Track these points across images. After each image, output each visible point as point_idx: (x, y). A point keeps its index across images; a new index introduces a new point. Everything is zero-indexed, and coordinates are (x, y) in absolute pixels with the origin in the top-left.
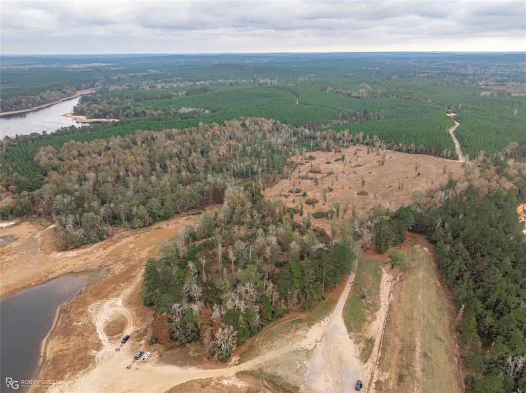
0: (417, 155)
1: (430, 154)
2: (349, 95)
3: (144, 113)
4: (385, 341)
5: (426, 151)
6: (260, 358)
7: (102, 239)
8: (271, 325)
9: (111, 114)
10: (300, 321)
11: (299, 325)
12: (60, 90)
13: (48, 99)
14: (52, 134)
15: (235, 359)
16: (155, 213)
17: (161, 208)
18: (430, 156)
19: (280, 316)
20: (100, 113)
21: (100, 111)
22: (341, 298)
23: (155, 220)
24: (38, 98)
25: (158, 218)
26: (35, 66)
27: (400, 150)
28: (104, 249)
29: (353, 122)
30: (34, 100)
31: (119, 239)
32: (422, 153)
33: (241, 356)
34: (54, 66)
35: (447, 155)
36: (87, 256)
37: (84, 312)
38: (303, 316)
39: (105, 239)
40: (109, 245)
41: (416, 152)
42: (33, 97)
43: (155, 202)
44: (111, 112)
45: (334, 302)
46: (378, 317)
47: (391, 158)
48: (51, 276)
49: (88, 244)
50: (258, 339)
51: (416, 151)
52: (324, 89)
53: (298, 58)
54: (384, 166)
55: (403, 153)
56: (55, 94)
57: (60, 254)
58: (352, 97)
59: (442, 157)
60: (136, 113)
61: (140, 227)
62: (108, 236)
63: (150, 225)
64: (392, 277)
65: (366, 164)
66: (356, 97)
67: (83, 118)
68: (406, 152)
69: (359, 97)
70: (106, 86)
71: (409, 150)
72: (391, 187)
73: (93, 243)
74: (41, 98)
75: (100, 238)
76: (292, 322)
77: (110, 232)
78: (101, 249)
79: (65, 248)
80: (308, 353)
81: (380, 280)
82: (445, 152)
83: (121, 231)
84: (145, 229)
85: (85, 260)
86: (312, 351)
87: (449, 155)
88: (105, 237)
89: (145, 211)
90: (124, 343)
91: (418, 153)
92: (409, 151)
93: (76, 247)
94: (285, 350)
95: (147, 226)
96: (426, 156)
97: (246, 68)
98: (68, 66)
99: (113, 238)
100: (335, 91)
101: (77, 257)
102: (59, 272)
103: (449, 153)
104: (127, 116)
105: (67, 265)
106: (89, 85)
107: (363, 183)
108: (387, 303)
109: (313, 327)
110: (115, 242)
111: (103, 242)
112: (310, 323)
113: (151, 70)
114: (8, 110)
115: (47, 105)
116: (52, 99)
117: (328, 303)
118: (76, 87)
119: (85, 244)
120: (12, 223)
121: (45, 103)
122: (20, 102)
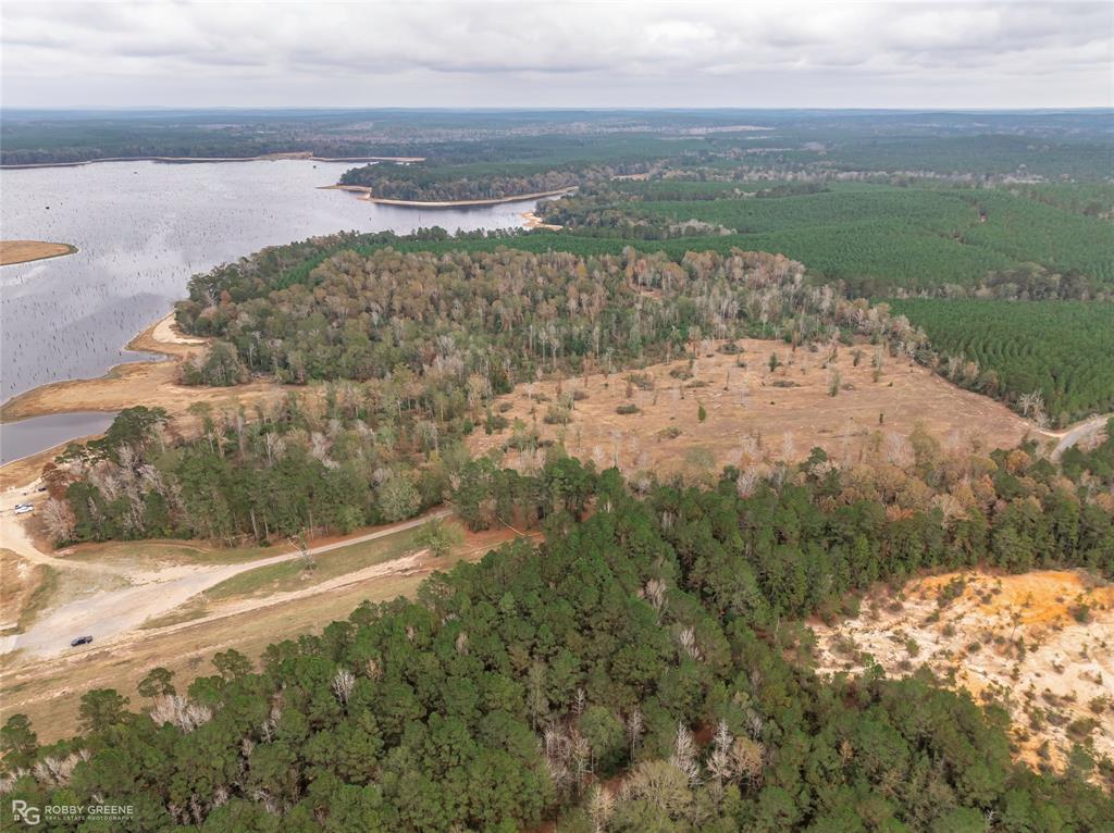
0: (971, 395)
1: (1002, 400)
3: (614, 222)
4: (214, 624)
5: (998, 390)
6: (84, 563)
7: (228, 384)
10: (192, 553)
11: (182, 556)
12: (576, 172)
15: (67, 551)
16: (317, 367)
24: (524, 182)
25: (320, 377)
27: (944, 374)
28: (214, 396)
30: (514, 187)
31: (249, 390)
32: (985, 393)
33: (77, 552)
35: (1032, 408)
36: (186, 398)
38: (207, 549)
39: (231, 385)
40: (225, 394)
41: (972, 387)
42: (516, 180)
46: (271, 598)
47: (891, 385)
48: (123, 407)
49: (206, 384)
51: (976, 384)
54: (835, 398)
55: (946, 385)
57: (170, 387)
59: (1021, 413)
62: (239, 382)
63: (304, 384)
64: (406, 567)
65: (810, 385)
70: (665, 171)
71: (962, 379)
73: (213, 386)
74: (530, 182)
75: (226, 382)
76: (183, 550)
77: (245, 379)
78: (210, 395)
79: (179, 383)
80: (125, 585)
81: (383, 562)
82: (1025, 402)
83: (265, 381)
84: (292, 387)
85: (177, 402)
86: (132, 586)
87: (1036, 412)
89: (302, 362)
91: (976, 391)
92: (959, 381)
93: (191, 385)
94: (115, 570)
96: (988, 402)
99: (243, 388)
103: (1037, 407)
105: (153, 401)
106: (648, 166)
107: (702, 415)
108: (318, 591)
109: (189, 566)
110: (240, 392)
111: (224, 389)
112: (197, 560)
113: (814, 143)
114: (466, 198)
115: (536, 195)
116: (549, 185)
117: (262, 553)
118: (621, 168)
119: (202, 383)
120: (201, 342)
121: (532, 192)
122: (488, 187)
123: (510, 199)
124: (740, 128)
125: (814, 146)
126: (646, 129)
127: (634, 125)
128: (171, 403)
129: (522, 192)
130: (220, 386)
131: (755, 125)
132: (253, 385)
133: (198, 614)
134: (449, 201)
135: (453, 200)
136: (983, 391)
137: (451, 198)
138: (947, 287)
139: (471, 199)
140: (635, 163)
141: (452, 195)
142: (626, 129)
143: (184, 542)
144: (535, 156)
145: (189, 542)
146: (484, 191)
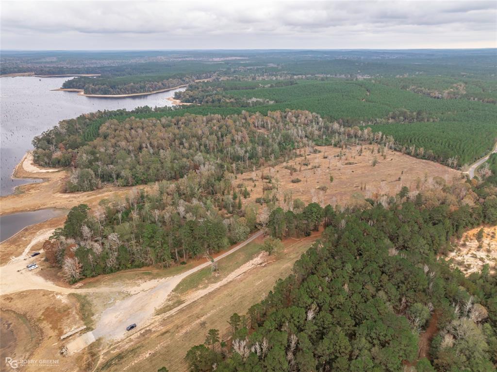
0: (424, 161)
1: (437, 161)
2: (429, 94)
3: (219, 100)
4: (190, 307)
5: (435, 157)
6: (94, 289)
7: (92, 190)
8: (126, 271)
9: (197, 100)
10: (149, 274)
11: (145, 276)
12: (181, 79)
13: (167, 85)
14: (133, 112)
15: (79, 284)
16: (138, 177)
17: (144, 174)
18: (436, 164)
19: (138, 266)
20: (190, 99)
21: (191, 96)
22: (200, 266)
23: (137, 182)
24: (160, 84)
25: (140, 182)
26: (187, 59)
27: (409, 154)
28: (88, 196)
29: (400, 121)
30: (156, 86)
31: (104, 192)
32: (429, 160)
33: (84, 284)
34: (201, 59)
35: (453, 163)
36: (73, 199)
37: (34, 233)
38: (155, 271)
39: (94, 190)
40: (93, 195)
41: (423, 157)
42: (156, 83)
43: (140, 169)
44: (197, 98)
45: (192, 267)
46: (209, 287)
47: (392, 160)
48: (41, 207)
49: (80, 191)
50: (107, 277)
51: (424, 156)
52: (405, 87)
53: (433, 55)
54: (375, 167)
55: (411, 158)
56: (175, 81)
57: (60, 194)
58: (431, 97)
59: (448, 165)
60: (213, 100)
61: (122, 186)
62: (97, 188)
63: (132, 185)
64: (260, 262)
65: (361, 163)
66: (435, 97)
67: (178, 101)
68: (414, 156)
69: (438, 98)
70: (219, 77)
71: (418, 155)
72: (358, 187)
73: (84, 191)
74: (162, 84)
75: (91, 189)
76: (143, 273)
77: (100, 186)
78: (86, 196)
79: (65, 191)
80: (129, 295)
81: (247, 262)
82: (450, 161)
83: (110, 186)
84: (126, 188)
85: (70, 201)
86: (132, 295)
87: (455, 165)
88: (95, 188)
89: (130, 175)
90: (33, 256)
91: (425, 159)
92: (416, 156)
93: (72, 192)
94: (114, 289)
95: (129, 186)
96: (432, 163)
98: (211, 60)
99: (101, 191)
100: (416, 91)
101: (67, 198)
102: (49, 206)
103: (455, 163)
104: (207, 102)
105: (56, 202)
106: (209, 75)
107: (332, 180)
108: (229, 280)
109: (153, 280)
110: (100, 193)
111: (91, 192)
112: (155, 277)
113: (271, 64)
114: (135, 92)
115: (166, 90)
116: (171, 85)
117: (184, 268)
118: (197, 76)
119: (78, 191)
120: (57, 170)
121: (164, 89)
122: (145, 87)
123: (155, 92)
124: (234, 58)
125: (271, 65)
126: (193, 59)
127: (187, 57)
128: (66, 202)
129: (160, 89)
130: (88, 191)
132: (105, 189)
133: (180, 302)
134: (126, 94)
135: (129, 93)
136: (428, 159)
137: (127, 92)
138: (378, 120)
139: (137, 93)
140: (203, 74)
141: (128, 91)
142: (184, 59)
143: (140, 269)
144: (152, 72)
145: (142, 269)
146: (143, 88)
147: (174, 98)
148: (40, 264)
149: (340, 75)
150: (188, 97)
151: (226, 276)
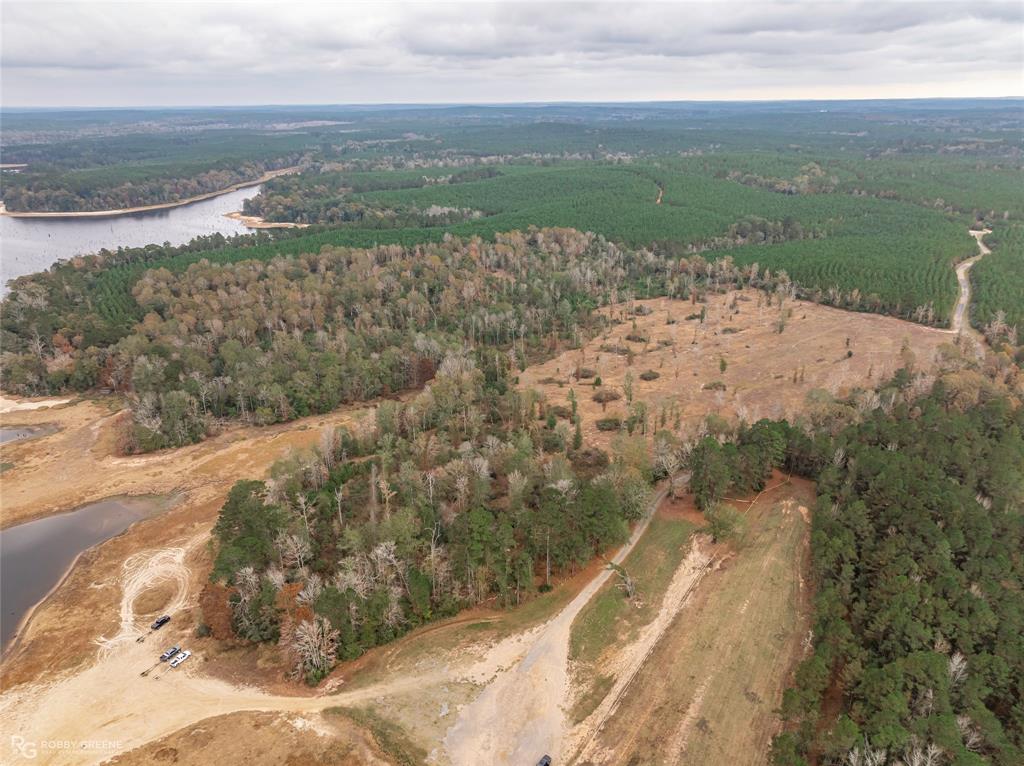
0: (864, 314)
1: (891, 314)
2: (771, 187)
3: (361, 214)
4: (637, 684)
5: (884, 307)
6: (379, 686)
7: (197, 440)
8: (426, 628)
9: (305, 215)
10: (486, 626)
11: (480, 634)
12: (234, 170)
13: (210, 185)
14: (183, 248)
15: (332, 683)
16: (301, 399)
17: (313, 392)
18: (889, 319)
19: (450, 613)
20: (286, 213)
21: (287, 208)
22: (585, 590)
23: (299, 412)
24: (194, 183)
25: (307, 410)
26: (214, 127)
27: (828, 303)
28: (195, 458)
29: (757, 241)
30: (185, 187)
31: (228, 442)
32: (874, 312)
33: (347, 679)
34: (245, 126)
35: (926, 316)
36: (162, 469)
37: (114, 567)
38: (494, 618)
39: (202, 441)
40: (206, 453)
41: (862, 309)
42: (185, 181)
43: (302, 380)
44: (304, 211)
45: (568, 597)
46: (643, 637)
47: (804, 317)
48: (88, 499)
49: (169, 446)
50: (390, 651)
51: (862, 306)
52: (721, 174)
53: (706, 112)
54: (783, 334)
56: (224, 176)
57: (118, 461)
58: (777, 191)
59: (916, 321)
60: (346, 214)
61: (269, 424)
62: (209, 435)
63: (290, 420)
64: (705, 560)
65: (748, 328)
66: (784, 192)
67: (257, 221)
68: (840, 307)
69: (790, 192)
70: (318, 164)
71: (847, 304)
72: (781, 377)
73: (179, 446)
74: (199, 183)
75: (193, 439)
76: (469, 627)
77: (213, 429)
78: (189, 458)
79: (129, 452)
80: (474, 689)
81: (679, 563)
82: (921, 312)
83: (236, 428)
84: (278, 428)
85: (155, 475)
86: (483, 687)
87: (930, 318)
88: (203, 436)
89: (282, 396)
90: (157, 628)
91: (866, 311)
92: (846, 306)
93: (148, 451)
94: (432, 678)
95: (282, 423)
96: (881, 317)
97: (587, 131)
98: (268, 127)
99: (217, 440)
100: (743, 180)
101: (144, 468)
102: (105, 492)
103: (931, 314)
104: (331, 219)
105: (121, 482)
106: (290, 160)
107: (723, 367)
108: (674, 611)
109: (505, 641)
110: (219, 447)
111: (197, 447)
112: (503, 631)
113: (410, 134)
114: (139, 204)
115: (208, 195)
116: (218, 185)
117: (554, 599)
118: (266, 164)
119: (163, 447)
120: (67, 401)
121: (204, 193)
122: (161, 190)
123: (186, 201)
124: (320, 123)
125: (413, 137)
126: (227, 126)
127: (212, 123)
128: (147, 479)
129: (194, 194)
130: (188, 444)
131: (331, 120)
132: (225, 436)
133: (607, 684)
134: (119, 208)
135: (125, 207)
136: (872, 310)
137: (122, 205)
138: (716, 239)
139: (145, 205)
140: (277, 158)
141: (123, 202)
142: (209, 127)
143: (454, 619)
144: (151, 156)
145: (460, 617)
146: (156, 194)
147: (244, 214)
148: (190, 647)
149: (571, 155)
150: (280, 208)
151: (659, 603)
